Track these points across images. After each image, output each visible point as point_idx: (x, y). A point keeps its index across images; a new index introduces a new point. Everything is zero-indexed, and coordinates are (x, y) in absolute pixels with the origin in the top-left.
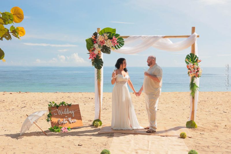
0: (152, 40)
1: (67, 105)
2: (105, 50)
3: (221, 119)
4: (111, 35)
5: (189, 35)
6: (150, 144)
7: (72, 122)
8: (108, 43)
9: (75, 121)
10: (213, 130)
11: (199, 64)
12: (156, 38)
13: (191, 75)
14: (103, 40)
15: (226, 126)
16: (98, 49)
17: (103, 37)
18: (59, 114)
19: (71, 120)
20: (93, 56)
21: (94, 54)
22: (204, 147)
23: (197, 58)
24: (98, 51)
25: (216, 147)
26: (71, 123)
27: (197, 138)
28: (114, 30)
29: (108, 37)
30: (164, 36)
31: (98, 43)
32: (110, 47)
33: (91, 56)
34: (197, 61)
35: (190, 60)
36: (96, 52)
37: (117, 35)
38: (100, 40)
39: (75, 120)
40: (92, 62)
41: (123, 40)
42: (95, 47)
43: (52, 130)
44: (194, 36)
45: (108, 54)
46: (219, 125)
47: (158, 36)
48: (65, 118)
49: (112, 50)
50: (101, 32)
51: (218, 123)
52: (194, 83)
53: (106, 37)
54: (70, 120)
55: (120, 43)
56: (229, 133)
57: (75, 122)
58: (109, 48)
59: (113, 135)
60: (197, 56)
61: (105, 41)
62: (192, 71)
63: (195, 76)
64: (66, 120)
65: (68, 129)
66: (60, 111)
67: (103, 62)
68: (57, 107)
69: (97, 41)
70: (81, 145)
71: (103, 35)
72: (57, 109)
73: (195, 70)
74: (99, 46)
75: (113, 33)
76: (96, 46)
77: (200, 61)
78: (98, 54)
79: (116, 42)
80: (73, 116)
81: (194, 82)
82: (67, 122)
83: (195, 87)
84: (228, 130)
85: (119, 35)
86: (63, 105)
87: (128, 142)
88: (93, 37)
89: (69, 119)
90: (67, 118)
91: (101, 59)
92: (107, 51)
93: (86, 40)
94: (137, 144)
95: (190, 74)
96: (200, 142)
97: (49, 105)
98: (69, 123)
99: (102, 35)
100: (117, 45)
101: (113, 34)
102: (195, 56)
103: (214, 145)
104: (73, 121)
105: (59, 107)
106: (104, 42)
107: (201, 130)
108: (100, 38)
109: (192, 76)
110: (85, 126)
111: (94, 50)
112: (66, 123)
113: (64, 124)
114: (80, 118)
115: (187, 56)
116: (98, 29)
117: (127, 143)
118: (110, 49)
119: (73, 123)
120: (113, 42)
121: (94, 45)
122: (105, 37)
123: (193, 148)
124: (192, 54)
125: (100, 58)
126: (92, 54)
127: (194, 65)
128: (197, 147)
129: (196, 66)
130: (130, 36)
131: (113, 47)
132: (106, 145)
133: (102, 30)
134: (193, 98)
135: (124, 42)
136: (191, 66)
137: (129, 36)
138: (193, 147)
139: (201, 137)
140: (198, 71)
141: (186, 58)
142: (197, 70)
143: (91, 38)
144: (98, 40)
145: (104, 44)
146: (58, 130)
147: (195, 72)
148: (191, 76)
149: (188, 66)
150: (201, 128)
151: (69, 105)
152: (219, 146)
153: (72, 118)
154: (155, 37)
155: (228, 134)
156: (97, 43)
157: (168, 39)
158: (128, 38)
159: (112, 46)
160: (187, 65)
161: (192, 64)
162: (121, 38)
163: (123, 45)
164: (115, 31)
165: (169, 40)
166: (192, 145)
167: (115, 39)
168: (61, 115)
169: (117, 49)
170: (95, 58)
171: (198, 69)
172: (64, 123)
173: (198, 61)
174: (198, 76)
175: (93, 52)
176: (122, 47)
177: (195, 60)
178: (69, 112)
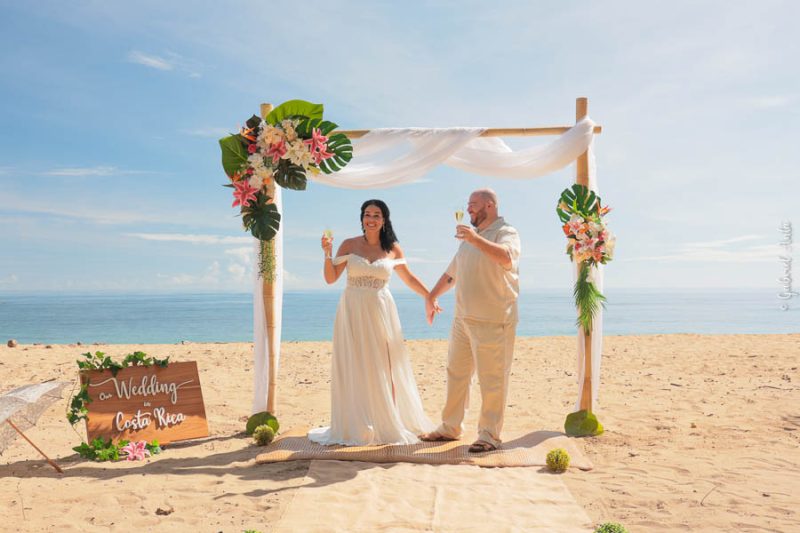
0: (444, 143)
1: (152, 362)
2: (289, 178)
3: (669, 404)
4: (308, 124)
5: (566, 126)
6: (440, 500)
7: (166, 424)
8: (298, 153)
9: (178, 419)
10: (657, 442)
11: (604, 220)
12: (460, 135)
13: (580, 254)
14: (277, 140)
15: (694, 427)
16: (261, 174)
17: (281, 132)
18: (120, 396)
19: (165, 418)
20: (244, 196)
21: (249, 189)
22: (644, 505)
23: (596, 201)
24: (264, 180)
25: (691, 506)
26: (163, 427)
27: (610, 472)
28: (318, 109)
29: (297, 130)
30: (486, 128)
31: (262, 151)
32: (305, 167)
33: (240, 196)
34: (596, 208)
35: (574, 207)
36: (256, 182)
37: (328, 127)
38: (268, 141)
39: (181, 417)
40: (244, 218)
41: (349, 142)
42: (252, 165)
43: (85, 453)
44: (586, 127)
45: (299, 189)
46: (669, 423)
47: (467, 128)
48: (144, 409)
49: (311, 177)
50: (274, 114)
51: (668, 419)
52: (590, 284)
53: (291, 132)
54: (161, 418)
55: (338, 153)
56: (715, 452)
57: (179, 423)
58: (301, 168)
59: (308, 468)
60: (597, 194)
61: (288, 146)
62: (580, 242)
63: (591, 260)
64: (147, 416)
65: (149, 447)
66: (123, 383)
67: (278, 217)
68: (115, 370)
69: (258, 145)
70: (166, 513)
71: (281, 126)
72: (115, 376)
73: (590, 237)
74: (267, 162)
75: (312, 118)
76: (256, 160)
77: (607, 211)
78: (264, 187)
79: (323, 147)
80: (174, 403)
81: (588, 280)
82: (148, 422)
83: (593, 296)
84: (709, 441)
85: (335, 126)
86: (139, 363)
87: (357, 492)
88: (246, 132)
89: (159, 412)
90: (151, 409)
91: (273, 207)
92: (294, 179)
93: (221, 142)
94: (389, 501)
95: (574, 252)
96: (627, 488)
97: (81, 365)
98: (158, 425)
99: (278, 124)
100: (329, 160)
101: (314, 123)
102: (589, 194)
103: (678, 497)
104: (171, 419)
105: (119, 372)
106: (284, 148)
107: (616, 441)
108: (269, 135)
109: (581, 259)
110: (219, 436)
111: (249, 175)
112: (145, 427)
113: (138, 429)
114: (198, 410)
115: (562, 194)
116: (265, 106)
117: (353, 497)
118: (304, 171)
119: (170, 425)
120: (314, 147)
121: (249, 159)
122: (285, 131)
123: (604, 510)
124: (580, 186)
125: (268, 202)
126: (242, 188)
127: (586, 221)
128: (620, 509)
129: (594, 226)
130: (374, 130)
131: (313, 165)
132: (269, 508)
133: (276, 110)
134: (588, 334)
135: (351, 149)
136: (576, 227)
137: (367, 132)
138: (605, 506)
139: (625, 466)
140: (601, 242)
141: (560, 201)
142: (597, 240)
143: (239, 135)
144: (264, 140)
145: (283, 154)
146: (109, 451)
147: (593, 246)
148: (578, 260)
149: (569, 227)
150: (615, 436)
151: (161, 365)
152: (700, 501)
153: (171, 409)
154: (454, 132)
155: (714, 456)
156: (258, 150)
157: (498, 140)
158: (367, 135)
159: (313, 161)
160: (564, 224)
161: (581, 220)
162: (342, 138)
163: (348, 158)
164: (321, 112)
165: (502, 143)
166: (600, 500)
167: (321, 137)
168: (128, 398)
169: (328, 172)
170: (253, 202)
171: (600, 234)
172: (135, 427)
173: (601, 212)
174: (603, 260)
175: (247, 182)
176: (344, 165)
177: (591, 208)
178: (159, 388)
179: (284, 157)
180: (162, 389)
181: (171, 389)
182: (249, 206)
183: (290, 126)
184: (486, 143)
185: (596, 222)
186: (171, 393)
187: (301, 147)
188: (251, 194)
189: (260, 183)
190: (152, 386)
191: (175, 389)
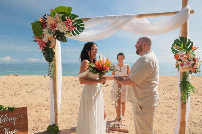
0: (122, 21)
1: (7, 109)
2: (61, 38)
8: (62, 27)
9: (14, 132)
12: (128, 17)
13: (183, 69)
16: (47, 36)
17: (55, 19)
19: (8, 132)
20: (41, 45)
21: (43, 42)
23: (191, 44)
24: (49, 39)
28: (70, 9)
29: (61, 18)
30: (140, 14)
31: (48, 27)
32: (65, 33)
34: (191, 47)
35: (182, 47)
36: (45, 40)
37: (74, 16)
38: (50, 23)
39: (16, 131)
41: (83, 23)
42: (44, 33)
44: (187, 10)
45: (65, 42)
47: (131, 14)
49: (67, 36)
53: (58, 19)
54: (6, 132)
55: (78, 27)
58: (63, 33)
61: (57, 25)
62: (184, 63)
63: (190, 71)
71: (55, 16)
73: (189, 61)
74: (49, 32)
75: (67, 13)
76: (45, 31)
77: (196, 48)
78: (49, 41)
79: (72, 25)
81: (187, 81)
85: (77, 16)
88: (41, 20)
92: (63, 38)
93: (32, 24)
95: (180, 67)
100: (75, 30)
102: (188, 41)
104: (11, 132)
108: (50, 21)
111: (43, 37)
115: (175, 41)
118: (65, 35)
120: (67, 24)
121: (43, 30)
124: (183, 37)
125: (50, 47)
126: (40, 42)
127: (187, 53)
129: (191, 55)
130: (92, 17)
135: (83, 25)
136: (182, 56)
142: (193, 62)
147: (191, 65)
149: (178, 56)
154: (126, 16)
156: (46, 27)
158: (91, 19)
159: (68, 31)
160: (175, 54)
161: (184, 53)
162: (80, 21)
163: (83, 29)
164: (71, 11)
167: (71, 21)
169: (75, 35)
170: (45, 47)
173: (193, 49)
175: (42, 40)
176: (81, 32)
177: (189, 47)
178: (8, 119)
179: (56, 29)
180: (9, 120)
181: (13, 119)
182: (44, 49)
183: (58, 16)
184: (140, 20)
185: (192, 53)
186: (13, 121)
187: (62, 25)
188: (44, 44)
189: (47, 40)
190: (5, 119)
191: (15, 119)
